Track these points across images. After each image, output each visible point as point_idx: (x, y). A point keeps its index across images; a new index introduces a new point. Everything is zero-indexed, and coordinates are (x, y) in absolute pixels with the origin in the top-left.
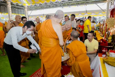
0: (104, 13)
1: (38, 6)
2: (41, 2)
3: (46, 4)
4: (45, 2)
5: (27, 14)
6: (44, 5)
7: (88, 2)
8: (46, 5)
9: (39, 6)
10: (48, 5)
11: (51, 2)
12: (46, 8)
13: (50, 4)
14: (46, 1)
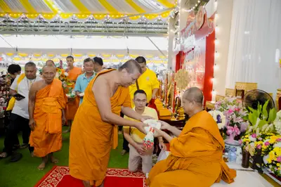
3: (25, 22)
4: (23, 16)
6: (20, 24)
7: (131, 32)
8: (24, 24)
10: (32, 24)
11: (40, 18)
12: (26, 32)
13: (37, 24)
14: (25, 14)
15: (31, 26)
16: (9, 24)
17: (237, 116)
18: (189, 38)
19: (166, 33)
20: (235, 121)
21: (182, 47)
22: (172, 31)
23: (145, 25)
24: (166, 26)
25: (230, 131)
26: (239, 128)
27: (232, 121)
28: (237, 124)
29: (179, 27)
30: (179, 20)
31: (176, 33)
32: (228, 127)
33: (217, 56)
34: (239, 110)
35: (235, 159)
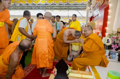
0: (84, 19)
1: (18, 6)
2: (21, 2)
4: (27, 2)
6: (25, 6)
8: (27, 6)
9: (19, 6)
11: (33, 3)
13: (32, 6)
15: (29, 7)
16: (21, 6)
17: (117, 40)
18: (96, 10)
19: (86, 9)
20: (116, 42)
21: (93, 14)
22: (88, 8)
23: (76, 6)
24: (86, 6)
25: (113, 46)
26: (118, 45)
27: (114, 42)
28: (117, 43)
29: (92, 6)
30: (92, 3)
31: (90, 9)
32: (112, 45)
33: (109, 17)
34: (118, 37)
35: (115, 58)
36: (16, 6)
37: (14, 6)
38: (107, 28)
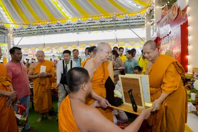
0: (142, 42)
1: (34, 29)
2: (39, 22)
3: (49, 26)
4: (48, 23)
5: (12, 43)
6: (46, 28)
8: (48, 28)
9: (36, 29)
10: (54, 27)
11: (58, 23)
12: (50, 33)
13: (56, 27)
14: (49, 21)
15: (52, 29)
16: (39, 29)
19: (144, 25)
21: (158, 34)
22: (148, 23)
23: (128, 21)
24: (143, 20)
29: (154, 20)
31: (152, 24)
33: (190, 38)
36: (32, 29)
37: (28, 30)
38: (189, 57)
